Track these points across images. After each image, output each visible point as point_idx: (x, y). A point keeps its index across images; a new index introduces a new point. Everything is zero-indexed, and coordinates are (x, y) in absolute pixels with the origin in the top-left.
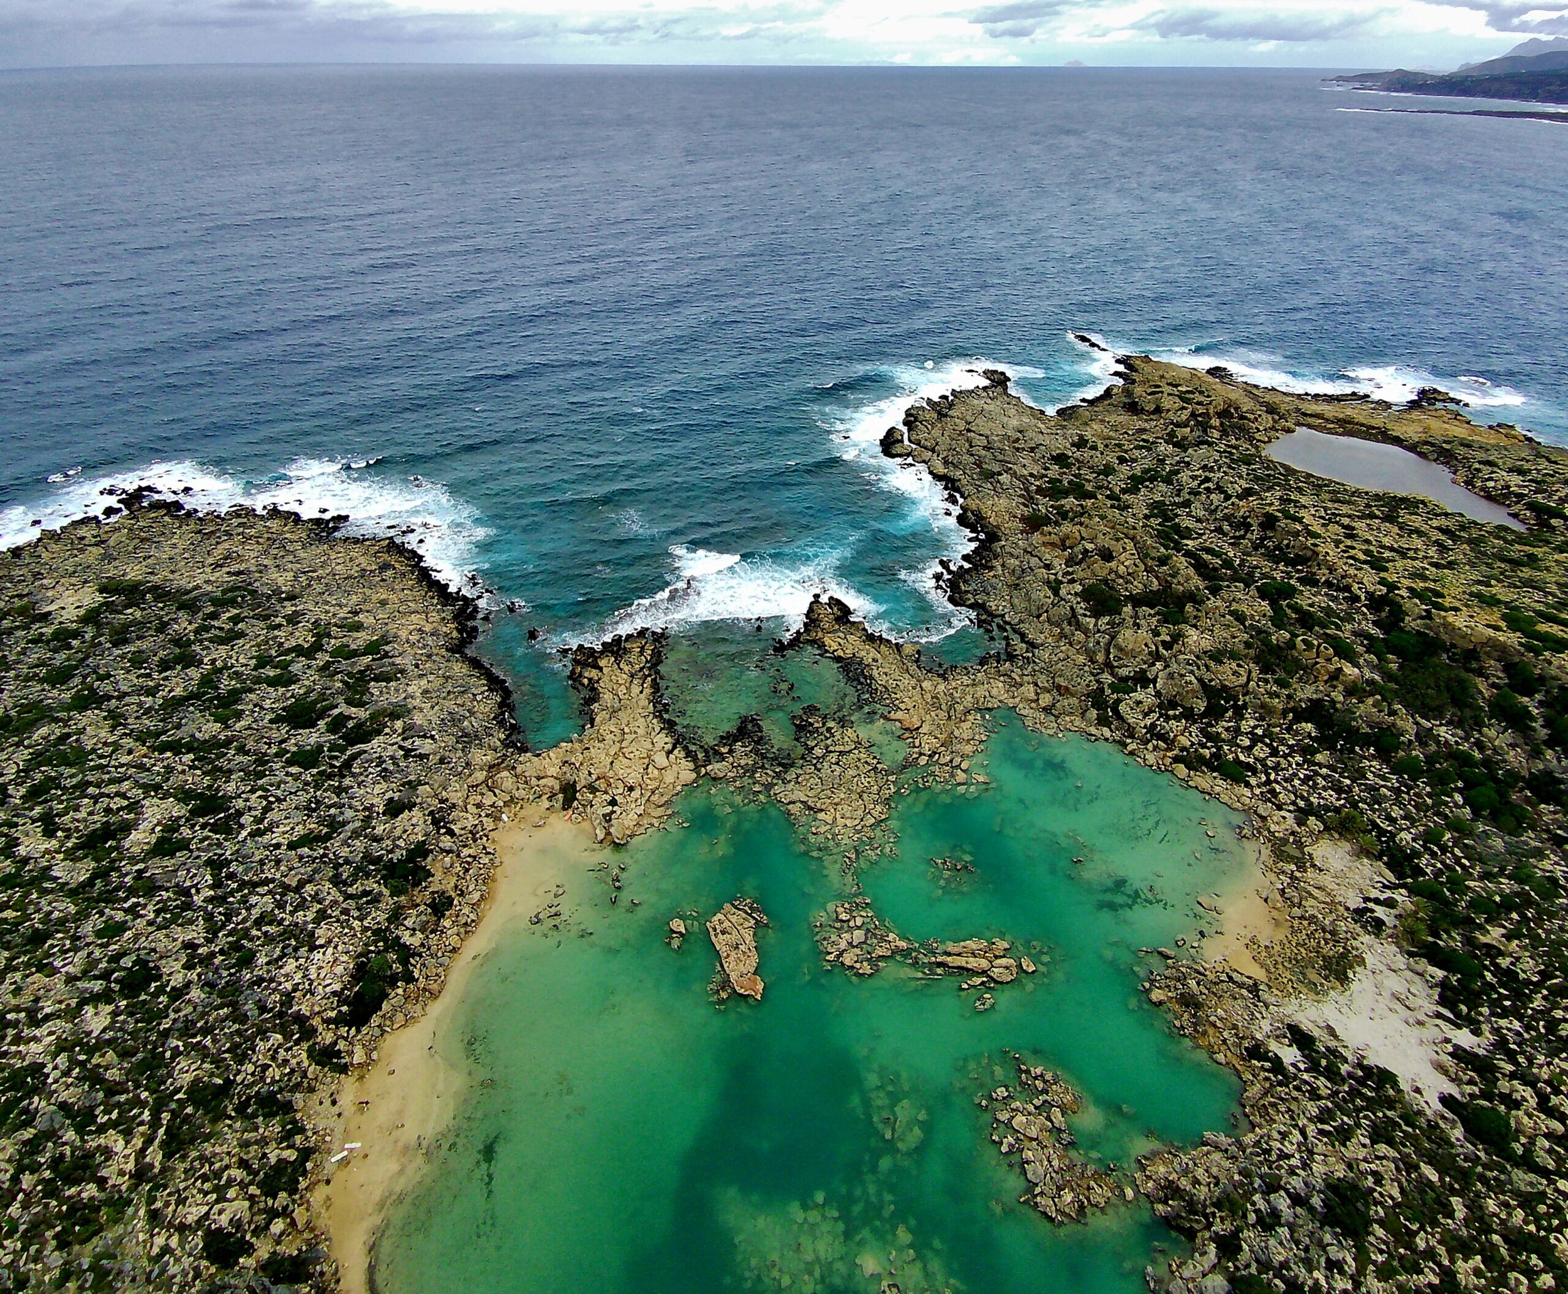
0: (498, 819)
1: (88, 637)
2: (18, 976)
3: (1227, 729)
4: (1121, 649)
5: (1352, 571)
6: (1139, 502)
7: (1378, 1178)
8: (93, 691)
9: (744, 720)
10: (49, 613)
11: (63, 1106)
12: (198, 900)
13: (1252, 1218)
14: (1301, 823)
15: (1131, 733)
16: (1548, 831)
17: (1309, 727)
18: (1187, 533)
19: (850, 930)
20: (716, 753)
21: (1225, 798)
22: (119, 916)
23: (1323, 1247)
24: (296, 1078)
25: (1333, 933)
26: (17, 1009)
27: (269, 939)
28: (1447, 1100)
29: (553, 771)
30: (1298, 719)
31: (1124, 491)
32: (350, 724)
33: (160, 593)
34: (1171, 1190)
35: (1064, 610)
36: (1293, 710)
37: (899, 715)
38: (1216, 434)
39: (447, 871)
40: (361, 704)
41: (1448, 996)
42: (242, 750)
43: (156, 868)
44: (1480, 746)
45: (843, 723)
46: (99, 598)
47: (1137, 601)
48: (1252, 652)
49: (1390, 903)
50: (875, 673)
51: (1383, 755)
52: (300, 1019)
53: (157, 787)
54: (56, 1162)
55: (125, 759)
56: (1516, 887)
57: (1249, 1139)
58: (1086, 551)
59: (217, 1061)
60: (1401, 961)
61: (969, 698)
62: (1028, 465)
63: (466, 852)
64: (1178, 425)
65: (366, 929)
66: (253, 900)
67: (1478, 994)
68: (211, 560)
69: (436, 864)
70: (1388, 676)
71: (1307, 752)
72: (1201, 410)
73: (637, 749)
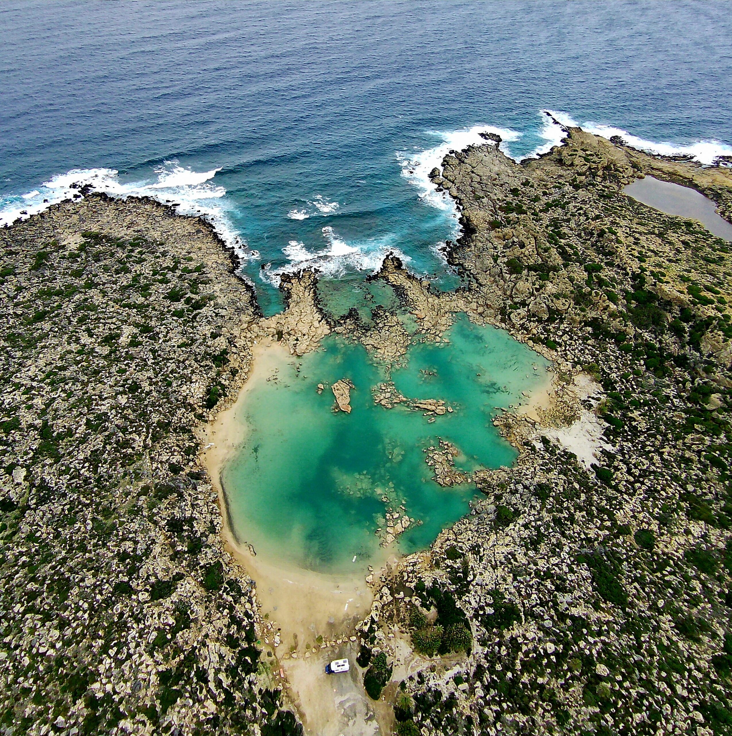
0: (252, 343)
1: (83, 257)
2: (93, 384)
3: (554, 328)
4: (517, 290)
5: (629, 261)
6: (546, 218)
7: (557, 484)
8: (92, 281)
9: (351, 310)
10: (65, 246)
11: (117, 425)
12: (149, 363)
13: (508, 490)
14: (573, 367)
15: (513, 326)
16: (676, 378)
17: (589, 329)
18: (563, 236)
19: (385, 393)
20: (339, 323)
21: (545, 355)
22: (123, 367)
23: (530, 501)
24: (191, 423)
25: (572, 408)
26: (95, 395)
27: (176, 378)
28: (593, 466)
29: (274, 326)
30: (585, 325)
31: (541, 211)
32: (193, 301)
33: (109, 239)
34: (484, 480)
35: (497, 270)
36: (584, 321)
37: (417, 312)
38: (599, 179)
39: (235, 360)
40: (196, 293)
41: (607, 433)
42: (154, 309)
43: (132, 351)
44: (660, 342)
45: (392, 314)
46: (83, 240)
47: (530, 268)
48: (573, 295)
49: (598, 399)
50: (409, 293)
51: (617, 343)
52: (190, 404)
53: (126, 321)
54: (117, 442)
55: (112, 310)
56: (652, 398)
57: (515, 469)
58: (514, 242)
59: (165, 416)
60: (594, 419)
61: (448, 307)
62: (498, 194)
63: (241, 354)
64: (580, 174)
65: (208, 378)
66: (168, 364)
67: (619, 433)
68: (125, 224)
69: (231, 358)
70: (629, 310)
71: (585, 339)
72: (594, 165)
73: (307, 319)
